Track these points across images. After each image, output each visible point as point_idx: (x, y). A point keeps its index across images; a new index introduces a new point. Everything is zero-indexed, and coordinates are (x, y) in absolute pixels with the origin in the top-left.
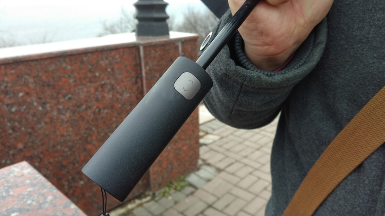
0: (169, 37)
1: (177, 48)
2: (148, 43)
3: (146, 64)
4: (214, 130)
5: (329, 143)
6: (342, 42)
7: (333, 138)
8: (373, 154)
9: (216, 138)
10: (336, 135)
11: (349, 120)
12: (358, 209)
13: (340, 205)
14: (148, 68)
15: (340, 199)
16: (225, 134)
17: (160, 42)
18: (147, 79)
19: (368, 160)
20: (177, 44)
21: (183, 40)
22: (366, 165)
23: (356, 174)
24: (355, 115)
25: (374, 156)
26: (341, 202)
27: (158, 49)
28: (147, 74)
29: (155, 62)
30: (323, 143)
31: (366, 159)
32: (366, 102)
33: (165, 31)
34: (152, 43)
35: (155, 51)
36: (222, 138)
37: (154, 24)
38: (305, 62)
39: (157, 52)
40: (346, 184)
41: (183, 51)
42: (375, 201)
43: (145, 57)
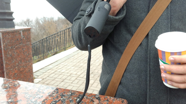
0: (15, 29)
1: (20, 33)
2: (5, 31)
3: (4, 42)
4: (38, 76)
5: (130, 41)
6: (130, 10)
7: (131, 39)
8: (144, 39)
9: (41, 79)
10: (131, 38)
11: (135, 32)
12: (143, 56)
13: (137, 57)
14: (5, 44)
15: (137, 55)
16: (44, 77)
17: (11, 30)
18: (4, 50)
19: (143, 41)
20: (20, 32)
21: (23, 30)
22: (142, 43)
23: (140, 47)
24: (136, 30)
25: (144, 40)
26: (137, 56)
27: (10, 34)
28: (4, 47)
29: (9, 41)
30: (128, 41)
31: (142, 41)
32: (139, 26)
33: (13, 25)
34: (7, 31)
35: (8, 35)
36: (43, 79)
37: (7, 22)
38: (122, 15)
39: (10, 36)
40: (138, 50)
41: (23, 35)
42: (147, 52)
43: (3, 38)
